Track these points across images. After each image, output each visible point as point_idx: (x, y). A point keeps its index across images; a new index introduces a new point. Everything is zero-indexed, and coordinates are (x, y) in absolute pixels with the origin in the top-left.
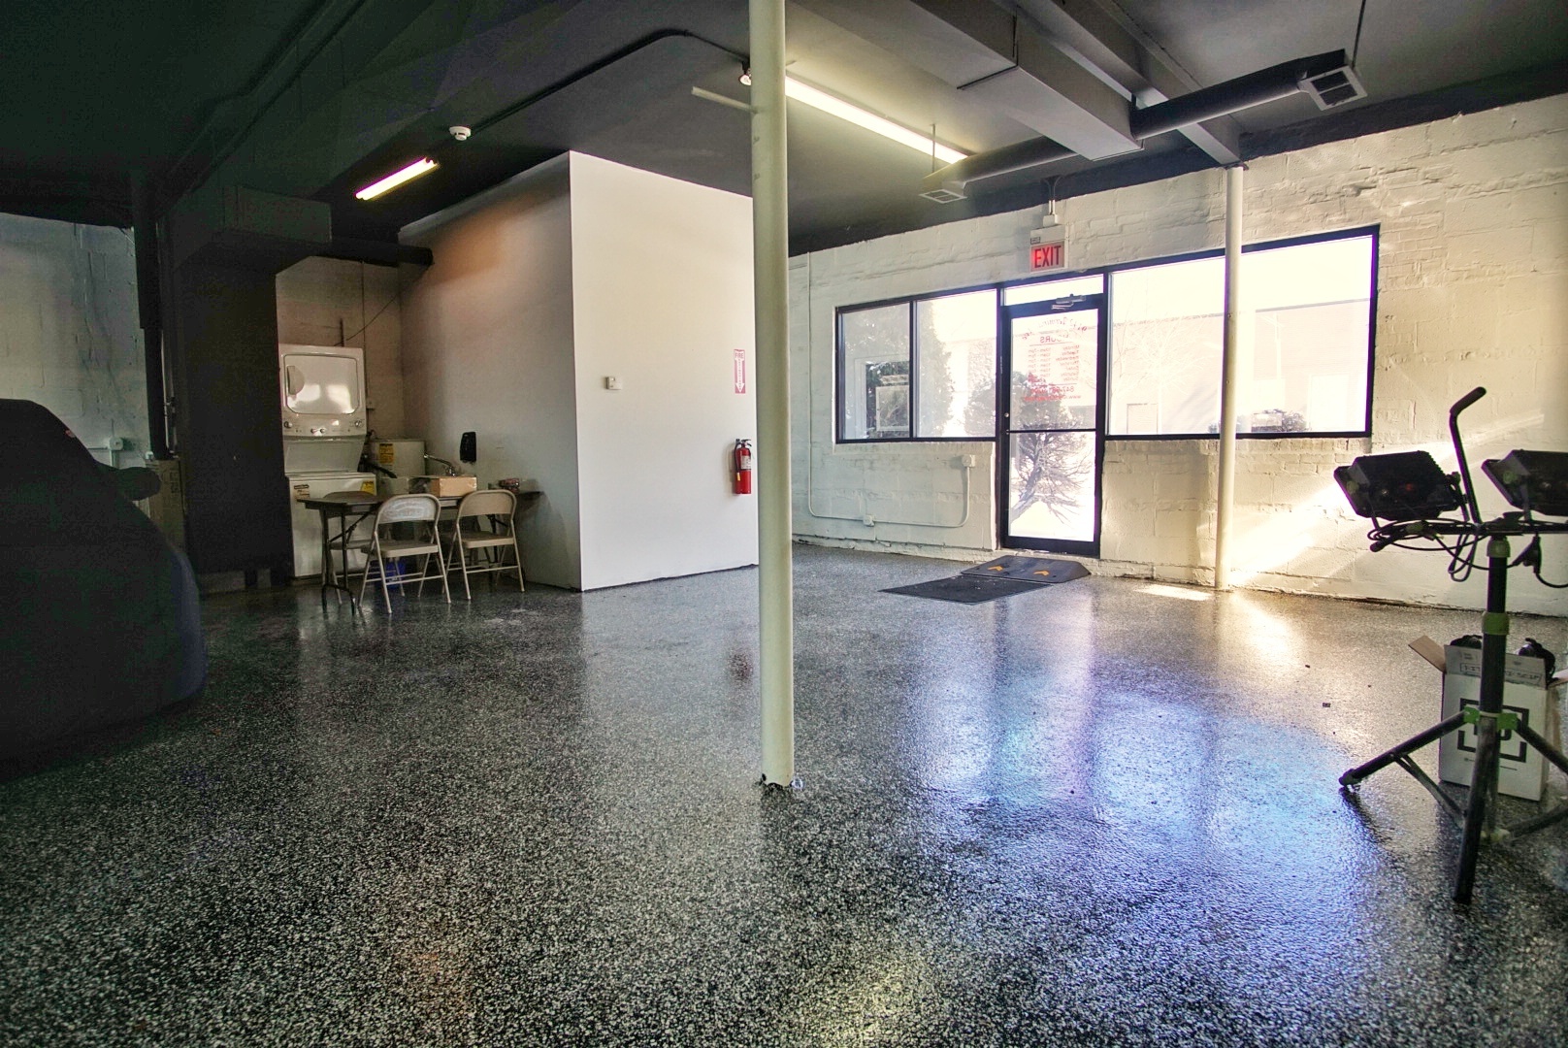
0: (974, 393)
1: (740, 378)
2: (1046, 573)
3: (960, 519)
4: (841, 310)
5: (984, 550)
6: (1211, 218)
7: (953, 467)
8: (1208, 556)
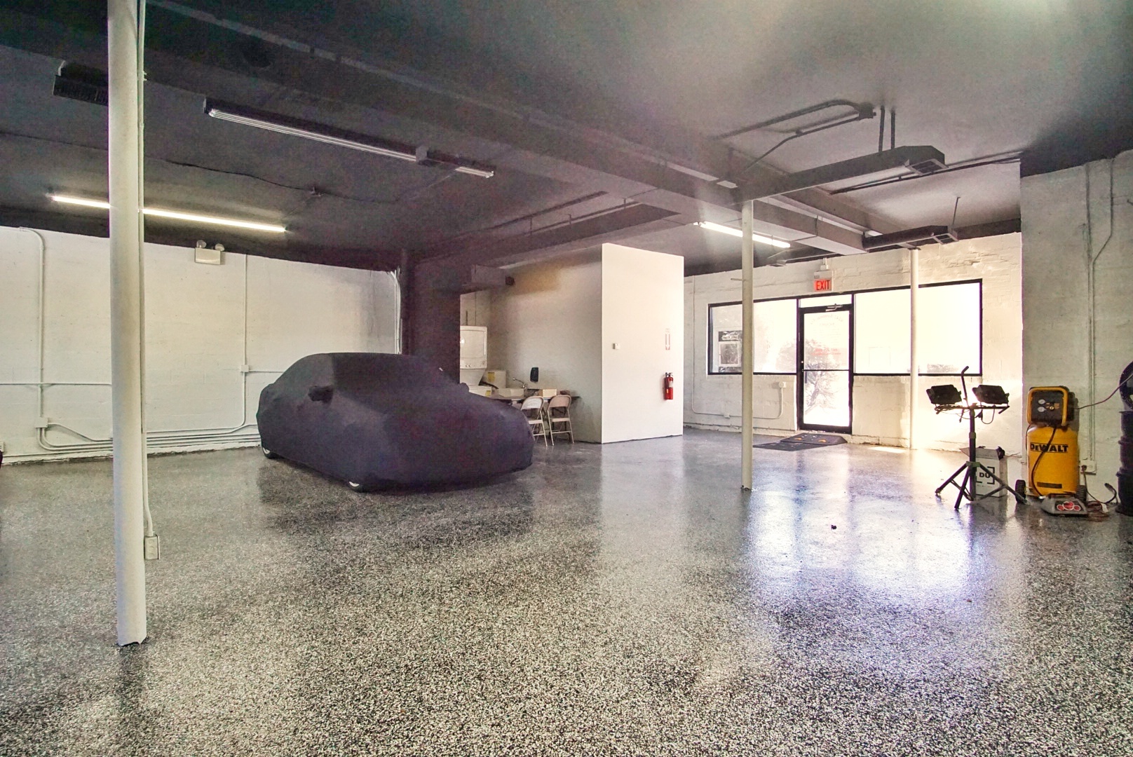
0: (781, 349)
1: (668, 343)
2: (824, 441)
3: (778, 415)
4: (711, 306)
5: (791, 430)
6: (904, 271)
7: (774, 388)
8: (906, 434)
